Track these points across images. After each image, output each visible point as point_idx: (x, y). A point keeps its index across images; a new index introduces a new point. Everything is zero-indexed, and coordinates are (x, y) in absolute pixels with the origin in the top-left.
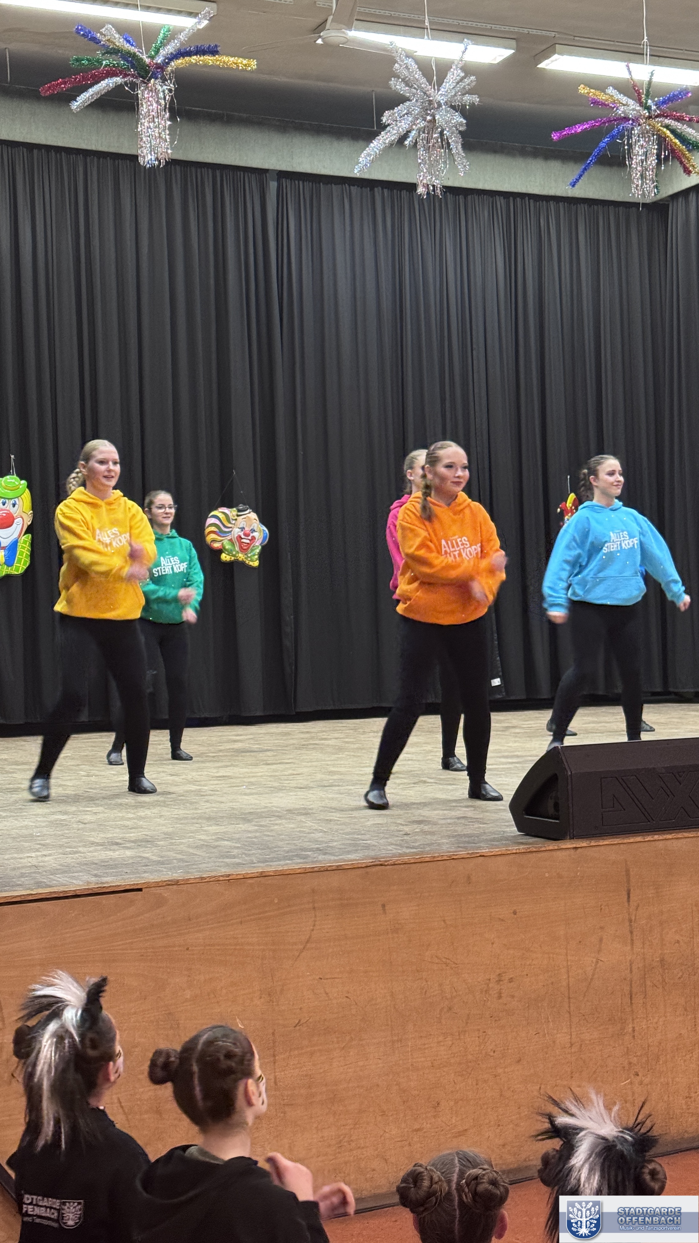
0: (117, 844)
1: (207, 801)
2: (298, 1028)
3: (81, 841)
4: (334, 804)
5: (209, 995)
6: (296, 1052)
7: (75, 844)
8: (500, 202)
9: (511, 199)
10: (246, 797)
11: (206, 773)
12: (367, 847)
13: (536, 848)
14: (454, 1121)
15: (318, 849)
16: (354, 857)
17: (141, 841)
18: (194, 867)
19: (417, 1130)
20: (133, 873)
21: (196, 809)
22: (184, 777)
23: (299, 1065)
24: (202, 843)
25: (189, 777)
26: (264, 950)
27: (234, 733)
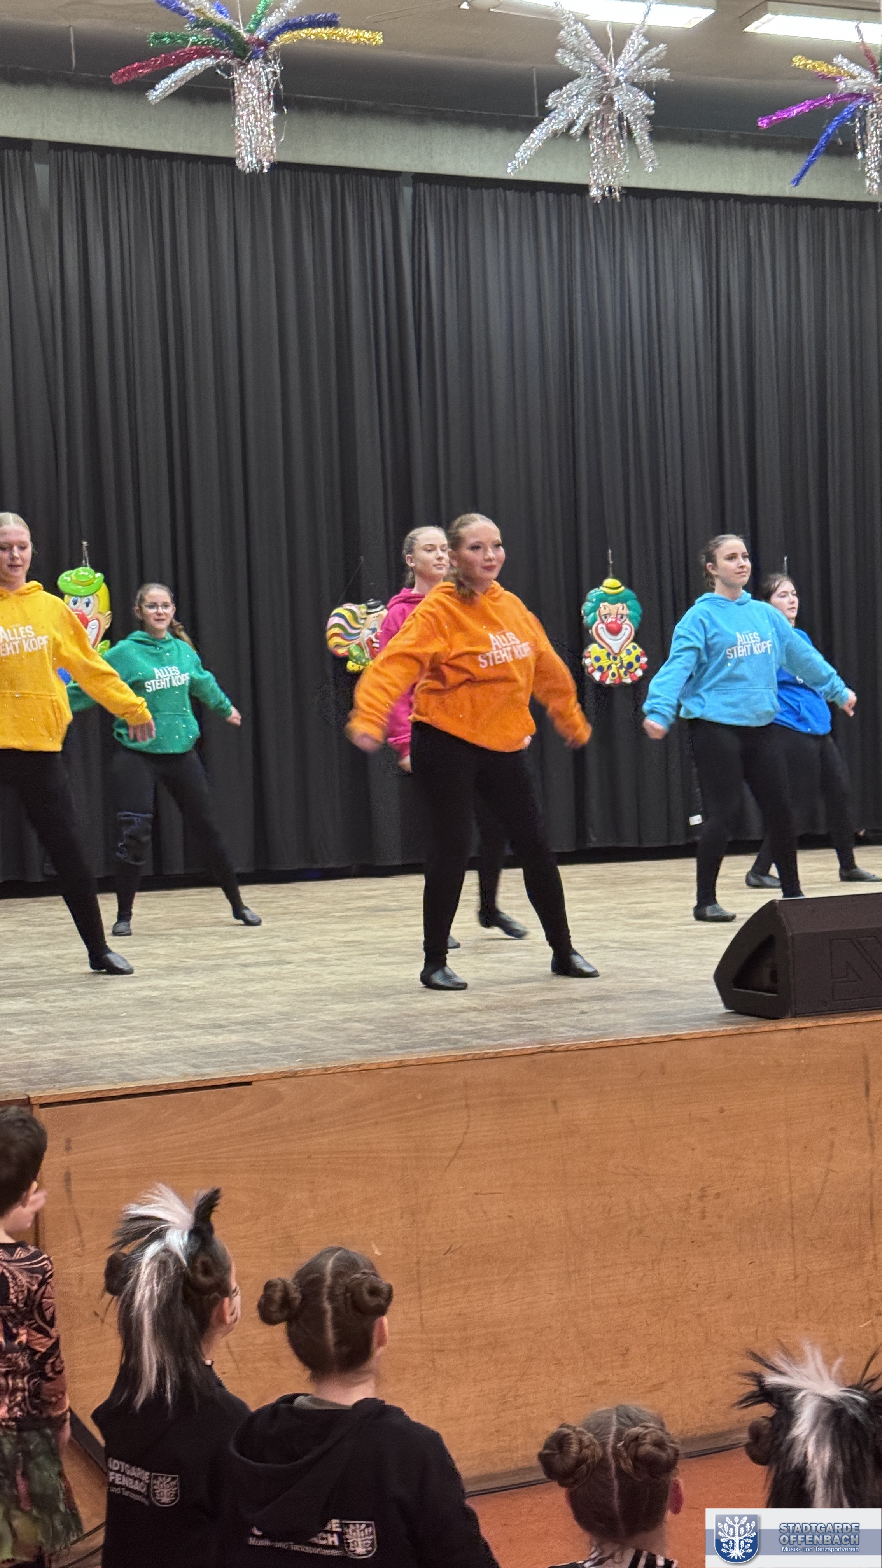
0: (221, 1026)
1: (332, 973)
2: (448, 1255)
3: (176, 1023)
4: (491, 975)
5: (337, 1213)
6: (447, 1286)
7: (170, 1027)
8: (698, 206)
9: (712, 202)
10: (381, 967)
11: (330, 938)
12: (533, 1029)
13: (748, 1028)
14: (647, 1372)
15: (472, 1032)
16: (518, 1043)
17: (249, 1022)
18: (317, 1054)
19: (601, 1383)
20: (240, 1063)
21: (318, 982)
22: (302, 943)
23: (451, 1302)
24: (325, 1025)
25: (310, 943)
26: (405, 1158)
27: (365, 888)
